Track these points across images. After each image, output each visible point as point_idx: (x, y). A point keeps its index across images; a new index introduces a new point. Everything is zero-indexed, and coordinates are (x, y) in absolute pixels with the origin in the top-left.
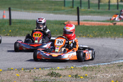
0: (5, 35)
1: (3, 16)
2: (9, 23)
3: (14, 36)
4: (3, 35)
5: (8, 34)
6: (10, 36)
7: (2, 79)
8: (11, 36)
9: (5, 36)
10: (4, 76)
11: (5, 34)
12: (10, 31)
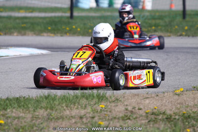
0: (179, 34)
1: (171, 5)
2: (182, 16)
3: (193, 36)
4: (175, 35)
5: (184, 33)
6: (186, 35)
7: (185, 103)
8: (189, 36)
9: (178, 36)
10: (189, 98)
11: (178, 32)
12: (186, 28)
